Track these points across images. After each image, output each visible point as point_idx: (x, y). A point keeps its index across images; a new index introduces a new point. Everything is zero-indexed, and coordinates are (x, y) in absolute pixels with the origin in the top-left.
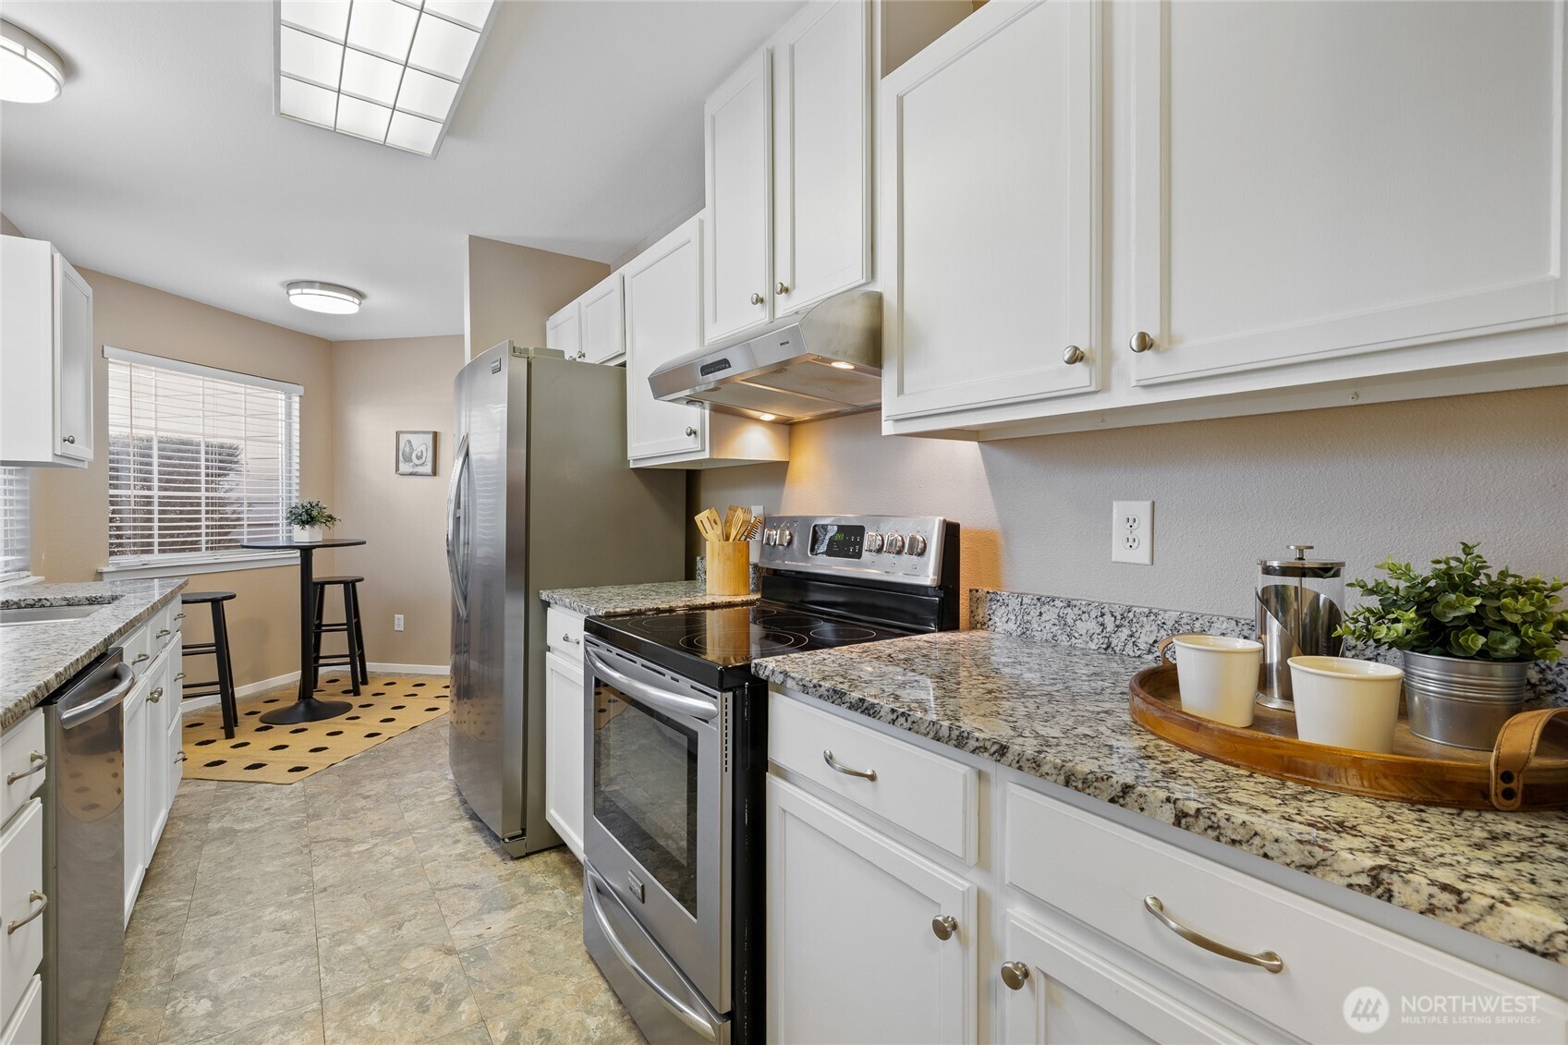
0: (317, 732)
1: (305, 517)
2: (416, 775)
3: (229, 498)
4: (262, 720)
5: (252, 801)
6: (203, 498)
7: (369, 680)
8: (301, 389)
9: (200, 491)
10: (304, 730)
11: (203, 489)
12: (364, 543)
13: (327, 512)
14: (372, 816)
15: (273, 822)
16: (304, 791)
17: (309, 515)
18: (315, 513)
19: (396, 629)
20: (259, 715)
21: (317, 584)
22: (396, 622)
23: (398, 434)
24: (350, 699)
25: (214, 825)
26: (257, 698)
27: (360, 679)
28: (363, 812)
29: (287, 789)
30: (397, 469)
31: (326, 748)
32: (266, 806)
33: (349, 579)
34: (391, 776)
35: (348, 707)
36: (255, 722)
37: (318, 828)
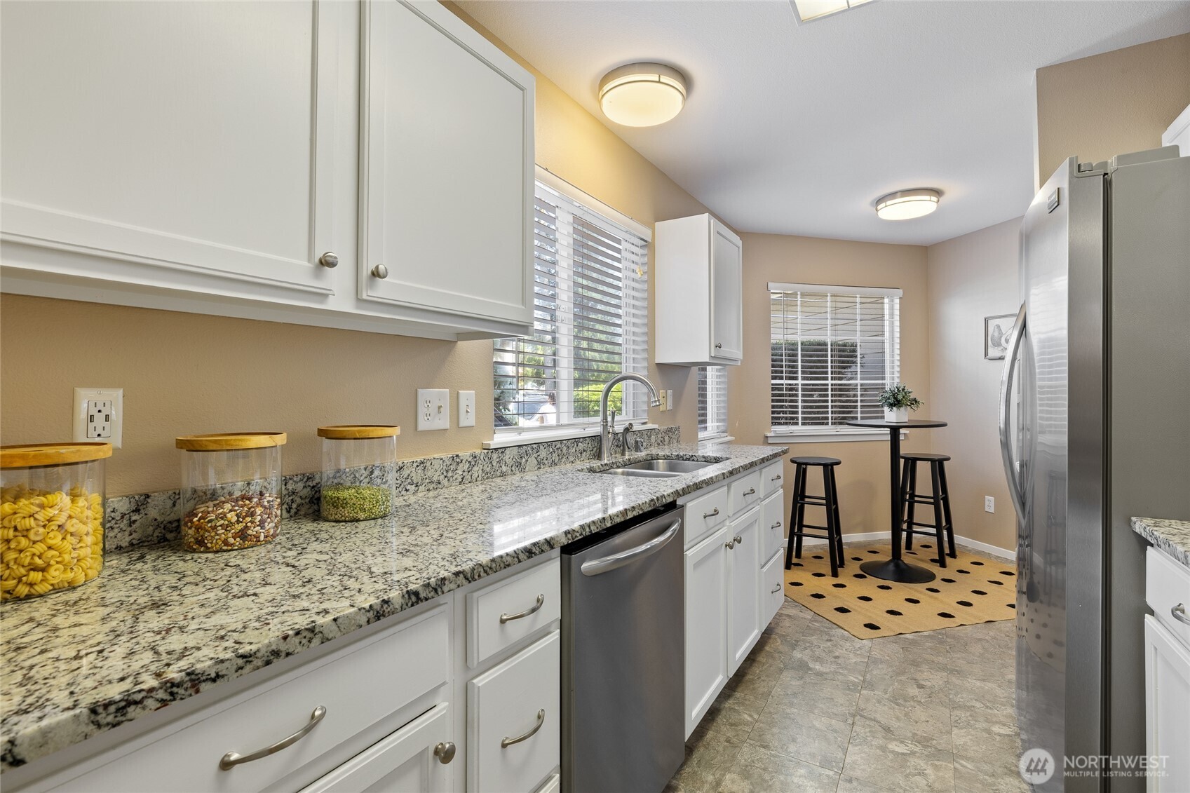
0: (900, 593)
1: (892, 401)
2: (978, 684)
3: (850, 385)
4: (862, 568)
5: (829, 644)
6: (830, 385)
7: (957, 553)
8: (900, 292)
9: (827, 380)
10: (888, 588)
11: (830, 378)
12: (945, 425)
13: (912, 396)
14: (920, 713)
15: (836, 672)
16: (870, 652)
17: (896, 398)
18: (900, 397)
19: (987, 509)
20: (861, 562)
21: (907, 459)
22: (987, 503)
23: (986, 320)
24: (935, 569)
25: (797, 654)
26: (865, 546)
27: (946, 552)
28: (912, 703)
29: (858, 644)
30: (986, 354)
31: (900, 614)
32: (837, 654)
33: (936, 458)
34: (951, 671)
35: (930, 577)
36: (855, 568)
37: (868, 700)
